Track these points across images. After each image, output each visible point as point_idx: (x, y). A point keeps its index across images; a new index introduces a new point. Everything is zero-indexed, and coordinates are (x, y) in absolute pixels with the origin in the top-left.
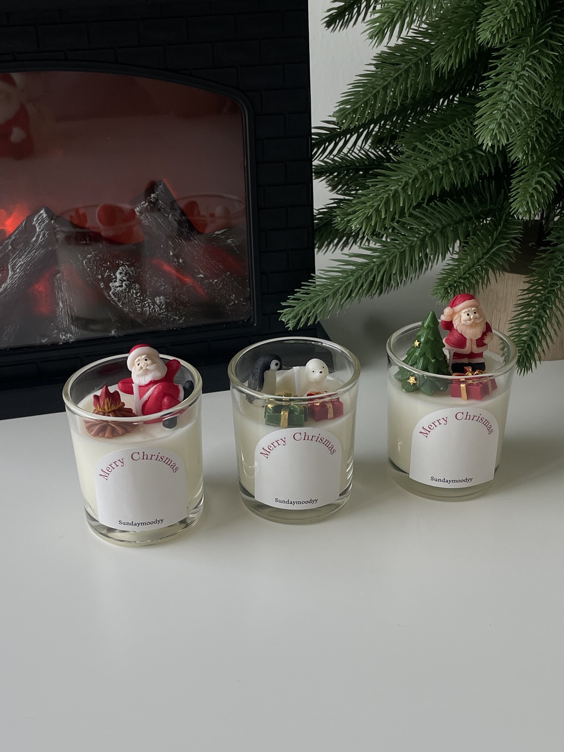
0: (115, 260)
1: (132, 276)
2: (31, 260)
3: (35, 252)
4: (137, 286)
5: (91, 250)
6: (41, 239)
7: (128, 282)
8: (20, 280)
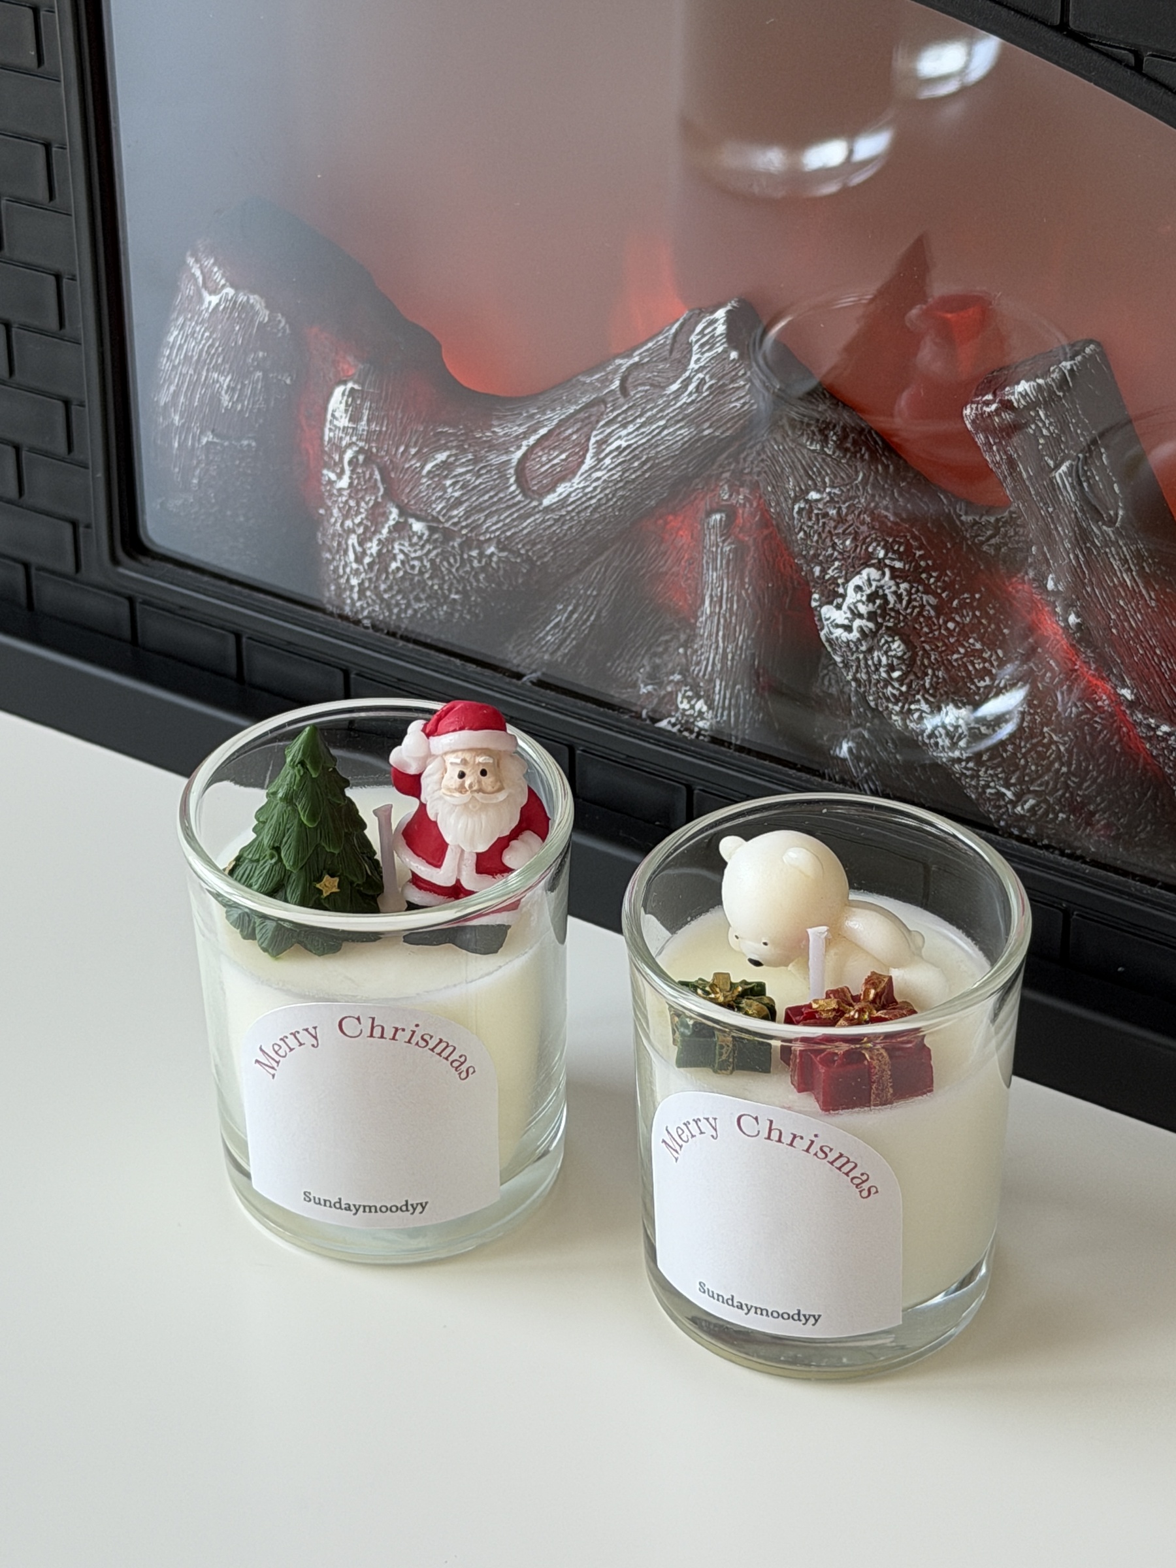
0: (868, 540)
1: (892, 609)
2: (648, 444)
3: (665, 427)
4: (895, 646)
5: (827, 480)
6: (690, 394)
7: (871, 625)
8: (607, 491)
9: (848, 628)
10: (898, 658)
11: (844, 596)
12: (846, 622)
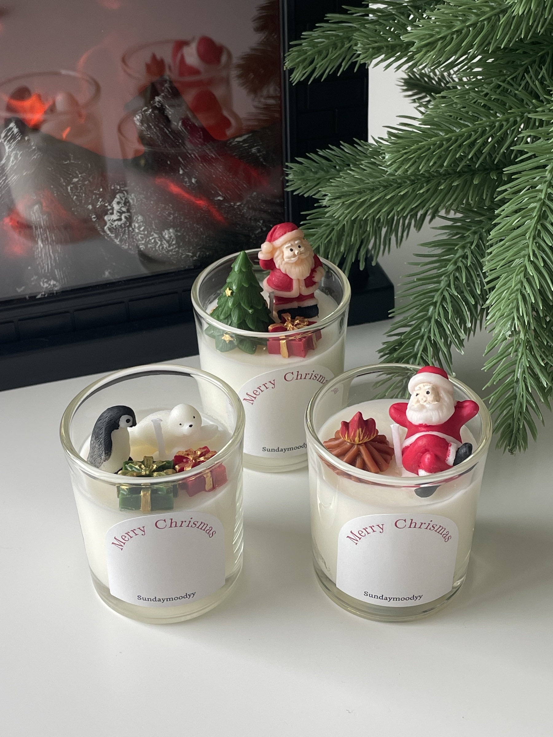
0: (109, 185)
1: (133, 205)
3: (6, 179)
4: (139, 218)
5: (77, 172)
6: (13, 161)
7: (129, 214)
9: (120, 220)
10: (142, 222)
11: (113, 209)
12: (118, 218)
